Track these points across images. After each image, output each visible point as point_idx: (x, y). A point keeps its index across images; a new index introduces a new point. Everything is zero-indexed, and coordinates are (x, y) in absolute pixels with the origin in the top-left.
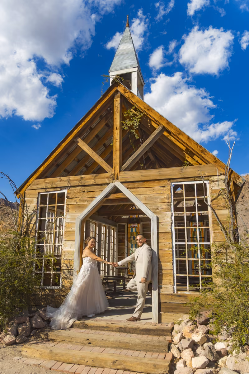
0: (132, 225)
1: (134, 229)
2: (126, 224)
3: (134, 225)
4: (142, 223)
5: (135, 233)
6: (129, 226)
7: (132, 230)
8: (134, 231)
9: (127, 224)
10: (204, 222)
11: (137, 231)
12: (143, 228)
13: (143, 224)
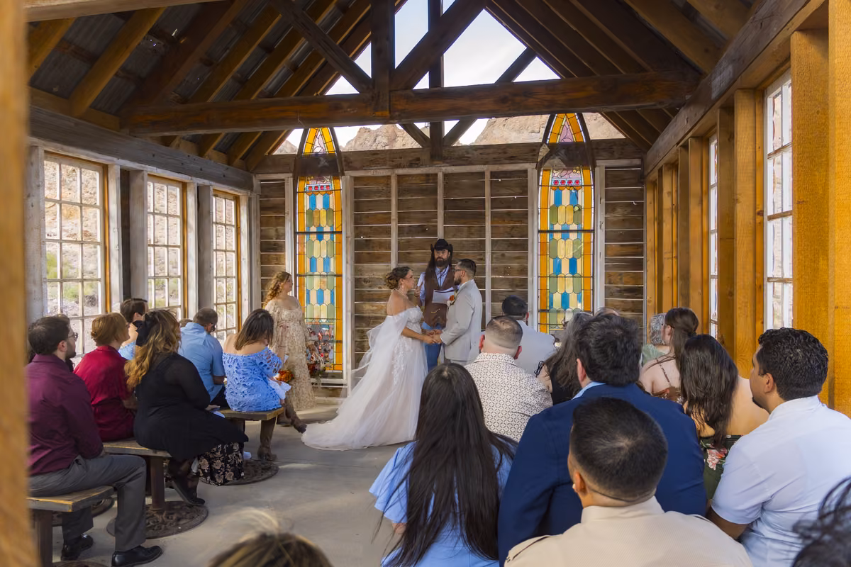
0: (313, 183)
1: (320, 198)
2: (288, 178)
3: (319, 183)
4: (350, 174)
5: (323, 214)
6: (302, 185)
7: (313, 203)
8: (320, 205)
9: (291, 180)
10: (597, 169)
11: (331, 207)
12: (357, 193)
13: (356, 179)
